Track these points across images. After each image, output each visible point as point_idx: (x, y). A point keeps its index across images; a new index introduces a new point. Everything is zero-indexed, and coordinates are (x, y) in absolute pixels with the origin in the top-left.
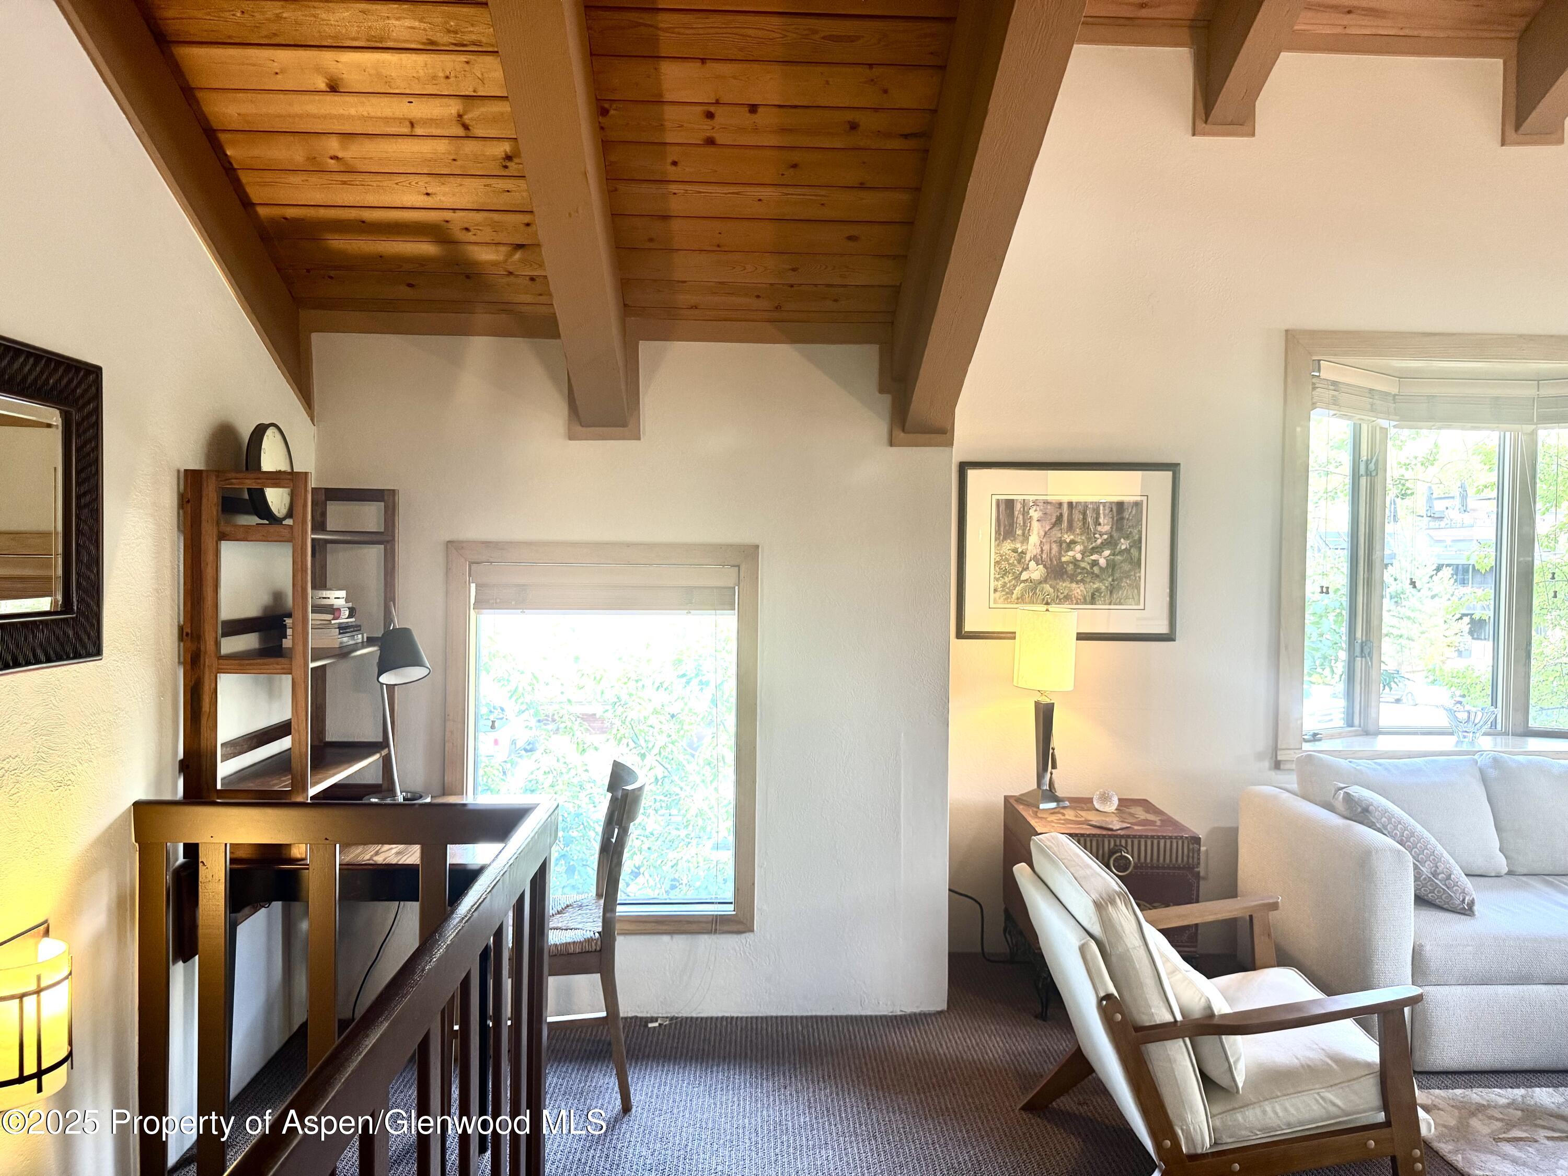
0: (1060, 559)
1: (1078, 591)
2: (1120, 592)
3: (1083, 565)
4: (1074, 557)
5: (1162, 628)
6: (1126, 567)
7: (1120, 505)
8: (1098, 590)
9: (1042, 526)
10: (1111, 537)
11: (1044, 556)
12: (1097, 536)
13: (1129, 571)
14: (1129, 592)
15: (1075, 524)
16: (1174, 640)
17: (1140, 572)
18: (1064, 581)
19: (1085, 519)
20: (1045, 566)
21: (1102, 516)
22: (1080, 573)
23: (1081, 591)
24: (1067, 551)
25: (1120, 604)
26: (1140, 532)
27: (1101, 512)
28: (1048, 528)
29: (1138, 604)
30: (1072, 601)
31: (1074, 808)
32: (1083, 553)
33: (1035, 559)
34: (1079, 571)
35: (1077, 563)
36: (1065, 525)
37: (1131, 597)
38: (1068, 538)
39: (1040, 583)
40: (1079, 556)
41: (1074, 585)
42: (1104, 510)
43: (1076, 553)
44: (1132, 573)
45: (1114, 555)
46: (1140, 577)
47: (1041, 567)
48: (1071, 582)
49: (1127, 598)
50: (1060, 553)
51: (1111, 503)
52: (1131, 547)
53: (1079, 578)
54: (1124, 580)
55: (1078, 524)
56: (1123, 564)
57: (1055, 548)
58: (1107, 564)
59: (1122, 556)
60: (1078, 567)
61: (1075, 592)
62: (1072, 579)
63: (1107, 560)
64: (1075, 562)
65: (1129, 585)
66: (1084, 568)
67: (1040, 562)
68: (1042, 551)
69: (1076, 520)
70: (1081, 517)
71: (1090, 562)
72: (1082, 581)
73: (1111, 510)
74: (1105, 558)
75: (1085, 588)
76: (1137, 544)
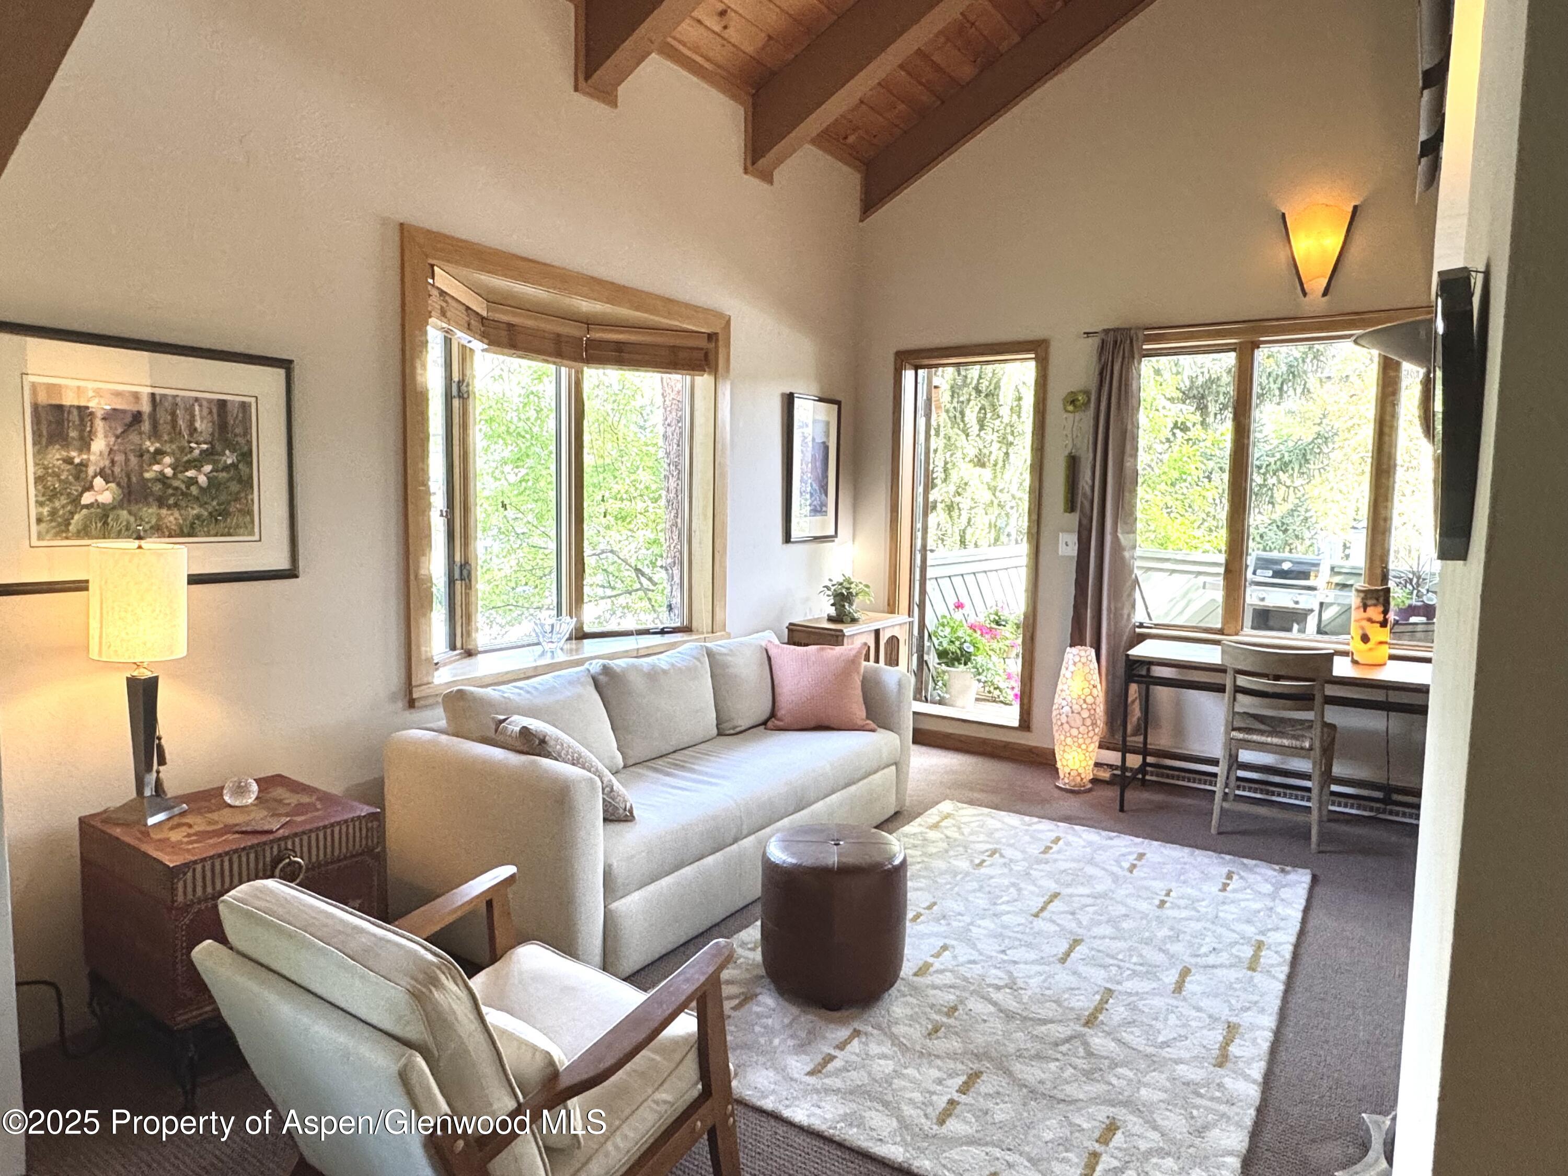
0: (141, 474)
1: (172, 518)
2: (229, 520)
3: (176, 483)
4: (162, 473)
5: (281, 562)
6: (234, 487)
7: (222, 404)
8: (198, 517)
9: (110, 428)
10: (213, 447)
11: (117, 470)
12: (193, 445)
13: (238, 492)
14: (241, 519)
15: (160, 428)
16: (296, 576)
17: (252, 493)
18: (149, 505)
19: (174, 422)
20: (118, 484)
21: (198, 418)
22: (173, 495)
23: (175, 519)
24: (150, 465)
25: (230, 535)
26: (249, 443)
27: (197, 413)
28: (119, 431)
29: (252, 533)
30: (163, 532)
31: (199, 812)
32: (174, 467)
33: (102, 473)
34: (170, 491)
35: (169, 481)
36: (146, 426)
37: (242, 525)
38: (151, 446)
39: (114, 508)
40: (169, 472)
41: (164, 512)
42: (201, 411)
43: (165, 466)
44: (243, 495)
45: (217, 471)
46: (252, 500)
47: (113, 485)
48: (160, 507)
49: (238, 526)
50: (141, 467)
51: (210, 401)
52: (239, 461)
53: (171, 501)
54: (233, 503)
55: (165, 428)
56: (228, 484)
57: (134, 460)
58: (209, 482)
59: (228, 472)
60: (170, 486)
61: (166, 521)
62: (161, 502)
63: (208, 478)
64: (162, 479)
65: (240, 511)
66: (176, 488)
67: (111, 479)
68: (113, 462)
69: (161, 422)
70: (169, 418)
71: (186, 480)
72: (176, 505)
73: (211, 412)
74: (205, 475)
75: (181, 515)
76: (246, 456)
